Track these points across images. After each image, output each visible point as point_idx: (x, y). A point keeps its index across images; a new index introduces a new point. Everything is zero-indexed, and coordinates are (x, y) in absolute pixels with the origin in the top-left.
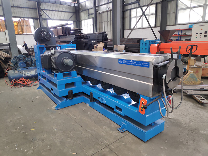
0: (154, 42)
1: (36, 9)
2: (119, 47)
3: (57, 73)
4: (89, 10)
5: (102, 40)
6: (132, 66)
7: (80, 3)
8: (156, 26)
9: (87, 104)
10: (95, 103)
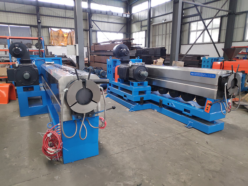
0: (217, 60)
1: (87, 20)
2: (178, 63)
3: (133, 82)
4: (143, 22)
5: (160, 56)
6: (202, 77)
7: (133, 14)
8: (219, 42)
9: (155, 110)
10: (163, 108)
